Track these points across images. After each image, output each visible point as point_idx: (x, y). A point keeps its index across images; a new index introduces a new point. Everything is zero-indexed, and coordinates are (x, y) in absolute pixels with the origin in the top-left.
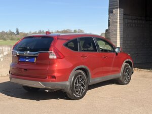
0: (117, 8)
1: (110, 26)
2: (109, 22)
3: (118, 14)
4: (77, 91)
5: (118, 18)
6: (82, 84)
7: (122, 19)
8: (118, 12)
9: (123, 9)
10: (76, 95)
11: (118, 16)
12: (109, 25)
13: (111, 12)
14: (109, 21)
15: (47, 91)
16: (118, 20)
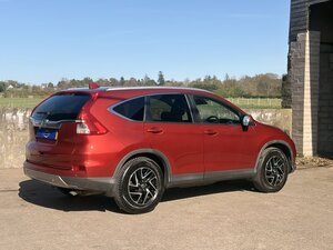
0: (305, 30)
1: (292, 70)
2: (289, 61)
3: (308, 44)
4: (136, 197)
5: (307, 52)
6: (148, 184)
7: (318, 53)
8: (308, 39)
9: (318, 33)
10: (134, 204)
11: (308, 48)
12: (289, 67)
13: (293, 38)
14: (289, 57)
15: (74, 193)
16: (307, 57)
